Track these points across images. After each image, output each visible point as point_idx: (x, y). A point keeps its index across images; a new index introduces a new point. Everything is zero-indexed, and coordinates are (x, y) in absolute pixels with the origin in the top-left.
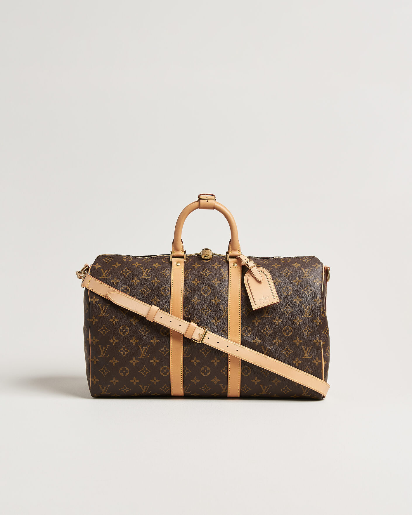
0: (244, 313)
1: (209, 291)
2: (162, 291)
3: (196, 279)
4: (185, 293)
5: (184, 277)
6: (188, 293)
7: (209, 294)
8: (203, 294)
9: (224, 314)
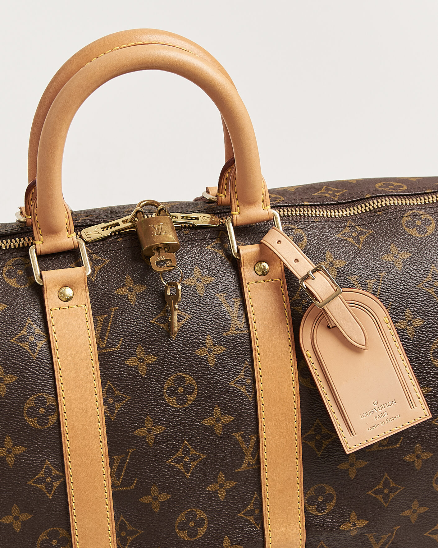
0: (312, 444)
1: (189, 389)
2: (30, 416)
3: (140, 351)
4: (109, 408)
5: (98, 347)
6: (118, 406)
7: (191, 398)
8: (172, 402)
9: (249, 458)
